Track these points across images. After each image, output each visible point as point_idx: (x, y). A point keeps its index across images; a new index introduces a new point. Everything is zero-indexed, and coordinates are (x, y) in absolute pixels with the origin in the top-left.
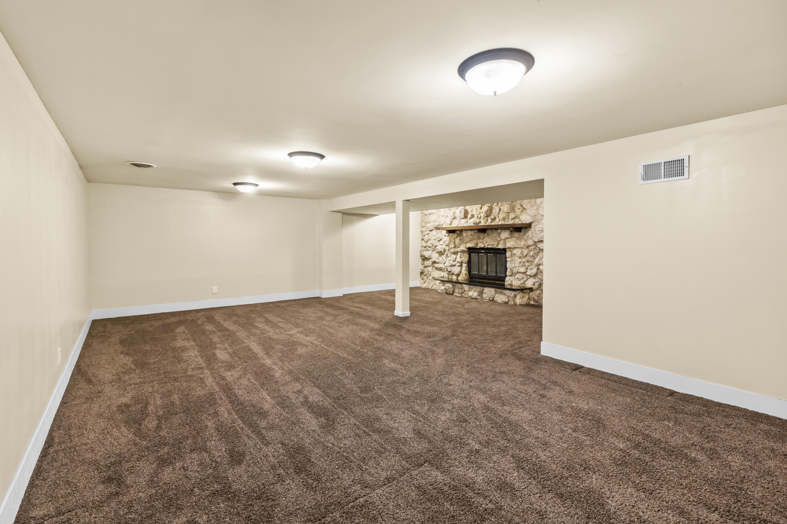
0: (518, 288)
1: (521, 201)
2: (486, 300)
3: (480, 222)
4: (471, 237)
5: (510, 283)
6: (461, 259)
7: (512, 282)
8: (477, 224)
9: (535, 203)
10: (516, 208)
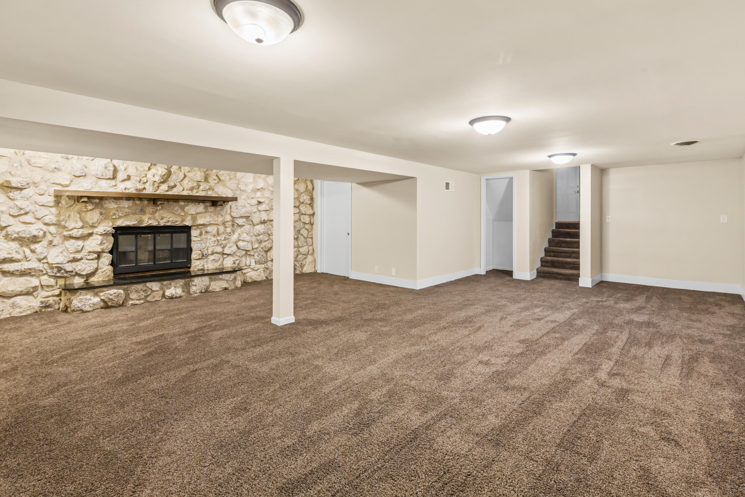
0: (215, 271)
1: (218, 171)
2: (196, 293)
3: (145, 188)
4: (127, 210)
5: (202, 267)
6: (102, 247)
7: (203, 266)
8: (140, 190)
9: (235, 176)
10: (211, 179)
